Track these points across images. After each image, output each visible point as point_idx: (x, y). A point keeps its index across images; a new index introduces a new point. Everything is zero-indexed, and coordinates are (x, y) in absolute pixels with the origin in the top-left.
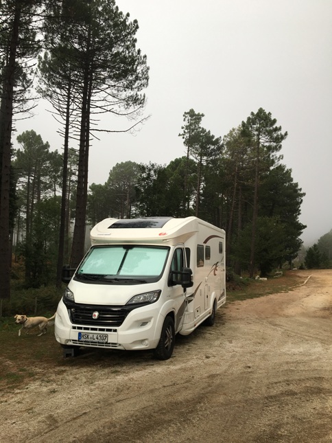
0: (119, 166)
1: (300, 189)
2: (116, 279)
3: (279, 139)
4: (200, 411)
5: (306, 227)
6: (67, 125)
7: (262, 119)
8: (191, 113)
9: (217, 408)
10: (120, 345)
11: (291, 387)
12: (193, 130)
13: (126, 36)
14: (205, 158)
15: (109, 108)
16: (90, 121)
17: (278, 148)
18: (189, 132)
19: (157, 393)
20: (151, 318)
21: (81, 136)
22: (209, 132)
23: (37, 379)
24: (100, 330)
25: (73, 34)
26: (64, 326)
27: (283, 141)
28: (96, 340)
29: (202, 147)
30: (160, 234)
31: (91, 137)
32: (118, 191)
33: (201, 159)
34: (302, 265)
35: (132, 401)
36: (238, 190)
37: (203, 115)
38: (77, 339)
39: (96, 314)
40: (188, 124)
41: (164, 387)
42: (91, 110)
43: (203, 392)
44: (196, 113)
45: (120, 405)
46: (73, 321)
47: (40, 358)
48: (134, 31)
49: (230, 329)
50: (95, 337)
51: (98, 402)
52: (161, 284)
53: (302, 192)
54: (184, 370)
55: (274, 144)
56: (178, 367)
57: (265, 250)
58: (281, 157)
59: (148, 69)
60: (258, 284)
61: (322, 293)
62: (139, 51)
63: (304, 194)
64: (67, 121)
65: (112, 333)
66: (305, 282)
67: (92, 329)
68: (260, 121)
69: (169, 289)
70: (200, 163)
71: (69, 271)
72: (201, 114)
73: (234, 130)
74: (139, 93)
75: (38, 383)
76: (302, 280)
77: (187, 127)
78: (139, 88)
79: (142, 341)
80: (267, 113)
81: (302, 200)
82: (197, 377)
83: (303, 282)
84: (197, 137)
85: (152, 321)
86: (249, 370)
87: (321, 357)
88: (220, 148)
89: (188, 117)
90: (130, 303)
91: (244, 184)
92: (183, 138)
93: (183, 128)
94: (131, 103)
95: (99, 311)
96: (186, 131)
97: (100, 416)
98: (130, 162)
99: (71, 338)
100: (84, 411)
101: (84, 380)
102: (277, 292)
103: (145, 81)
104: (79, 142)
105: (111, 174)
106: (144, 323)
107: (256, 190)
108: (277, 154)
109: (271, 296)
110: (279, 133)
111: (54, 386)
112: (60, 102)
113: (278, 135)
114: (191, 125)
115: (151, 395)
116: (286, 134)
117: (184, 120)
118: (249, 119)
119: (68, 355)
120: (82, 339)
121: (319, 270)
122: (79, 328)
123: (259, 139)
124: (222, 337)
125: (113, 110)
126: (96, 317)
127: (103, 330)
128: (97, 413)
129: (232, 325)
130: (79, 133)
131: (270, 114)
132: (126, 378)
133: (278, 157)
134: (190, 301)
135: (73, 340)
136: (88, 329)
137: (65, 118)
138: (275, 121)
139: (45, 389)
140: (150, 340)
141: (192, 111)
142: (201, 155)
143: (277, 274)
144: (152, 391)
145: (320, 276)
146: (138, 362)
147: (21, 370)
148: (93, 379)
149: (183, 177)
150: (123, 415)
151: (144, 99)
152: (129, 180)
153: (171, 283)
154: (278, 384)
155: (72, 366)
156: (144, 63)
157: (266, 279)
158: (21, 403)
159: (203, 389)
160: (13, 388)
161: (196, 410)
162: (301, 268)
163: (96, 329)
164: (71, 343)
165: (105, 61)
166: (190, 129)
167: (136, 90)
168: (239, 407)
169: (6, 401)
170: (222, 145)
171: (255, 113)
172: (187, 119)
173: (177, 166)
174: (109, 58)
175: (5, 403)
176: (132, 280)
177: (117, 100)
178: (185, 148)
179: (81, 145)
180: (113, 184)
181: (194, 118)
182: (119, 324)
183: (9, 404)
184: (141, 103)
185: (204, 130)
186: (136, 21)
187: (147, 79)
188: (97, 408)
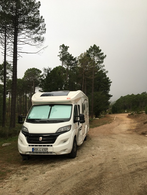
0: (29, 70)
1: (110, 80)
2: (48, 121)
3: (103, 58)
4: (104, 182)
5: (112, 96)
6: (5, 50)
7: (95, 49)
8: (63, 46)
9: (111, 180)
10: (54, 153)
11: (139, 167)
12: (64, 54)
13: (34, 9)
14: (70, 66)
15: (27, 42)
16: (18, 48)
17: (102, 62)
18: (62, 55)
19: (79, 175)
20: (68, 139)
21: (13, 55)
22: (71, 55)
23: (14, 173)
24: (44, 146)
25: (8, 6)
26: (24, 145)
27: (104, 59)
28: (42, 151)
29: (68, 61)
30: (67, 99)
31: (18, 56)
32: (29, 81)
33: (68, 67)
34: (110, 112)
35: (69, 181)
36: (84, 80)
37: (68, 47)
38: (32, 151)
39: (41, 138)
40: (62, 51)
41: (81, 172)
42: (18, 43)
43: (100, 173)
44: (65, 46)
45: (64, 183)
46: (29, 142)
47: (10, 162)
48: (38, 7)
49: (95, 141)
50: (41, 150)
51: (53, 183)
52: (71, 122)
53: (110, 81)
54: (86, 162)
55: (101, 60)
56: (82, 161)
57: (97, 106)
58: (104, 66)
59: (45, 25)
60: (96, 121)
61: (124, 123)
62: (42, 17)
63: (111, 82)
64: (5, 48)
65: (50, 147)
66: (115, 119)
67: (39, 146)
68: (94, 50)
69: (74, 124)
70: (67, 69)
71: (22, 118)
72: (67, 46)
73: (82, 54)
74: (41, 36)
75: (15, 175)
76: (113, 118)
77: (62, 52)
78: (41, 34)
79: (64, 150)
80: (97, 47)
81: (110, 85)
82: (94, 165)
83: (114, 119)
84: (66, 57)
85: (69, 140)
86: (116, 160)
87: (142, 151)
88: (76, 62)
89: (62, 48)
90: (58, 132)
91: (87, 78)
92: (60, 57)
93: (59, 52)
94: (37, 40)
95: (42, 137)
96: (61, 54)
97: (57, 191)
98: (34, 68)
99: (28, 151)
100: (48, 189)
101: (39, 172)
102: (105, 124)
103: (44, 31)
104: (13, 58)
105: (25, 74)
106: (65, 141)
107: (93, 80)
108: (102, 64)
109: (104, 126)
110: (103, 55)
111: (25, 176)
112: (2, 39)
113: (102, 56)
114: (63, 51)
115: (77, 176)
116: (106, 56)
117: (60, 49)
118: (90, 49)
119: (24, 160)
120: (34, 151)
121: (118, 114)
122: (32, 146)
123: (94, 58)
124: (93, 145)
125: (29, 43)
126: (41, 140)
127: (45, 146)
128: (54, 189)
129: (95, 139)
130: (13, 54)
131: (99, 47)
132: (60, 169)
133: (102, 66)
134: (80, 130)
135: (29, 152)
136: (37, 146)
137: (4, 47)
138: (101, 50)
139: (21, 179)
140: (68, 149)
141: (63, 45)
142: (68, 65)
143: (102, 116)
144: (76, 174)
145: (119, 116)
146: (62, 160)
147: (3, 169)
148: (43, 171)
149: (60, 75)
150: (68, 189)
151: (43, 39)
152: (34, 76)
153: (75, 121)
154: (132, 166)
155: (29, 164)
156: (43, 22)
157: (98, 118)
158: (11, 187)
159: (100, 171)
160: (3, 179)
161: (102, 182)
162: (110, 113)
163: (41, 146)
164: (28, 153)
165: (24, 20)
166: (63, 53)
167: (40, 34)
168: (121, 179)
169: (2, 187)
170: (77, 61)
171: (92, 47)
172: (61, 49)
173: (57, 70)
174: (26, 19)
175: (2, 188)
176: (56, 121)
177: (31, 39)
178: (61, 62)
179: (13, 59)
180: (26, 79)
181: (65, 48)
182: (53, 142)
183: (5, 189)
184: (42, 41)
185: (69, 54)
186: (39, 2)
187: (45, 29)
188: (54, 186)
